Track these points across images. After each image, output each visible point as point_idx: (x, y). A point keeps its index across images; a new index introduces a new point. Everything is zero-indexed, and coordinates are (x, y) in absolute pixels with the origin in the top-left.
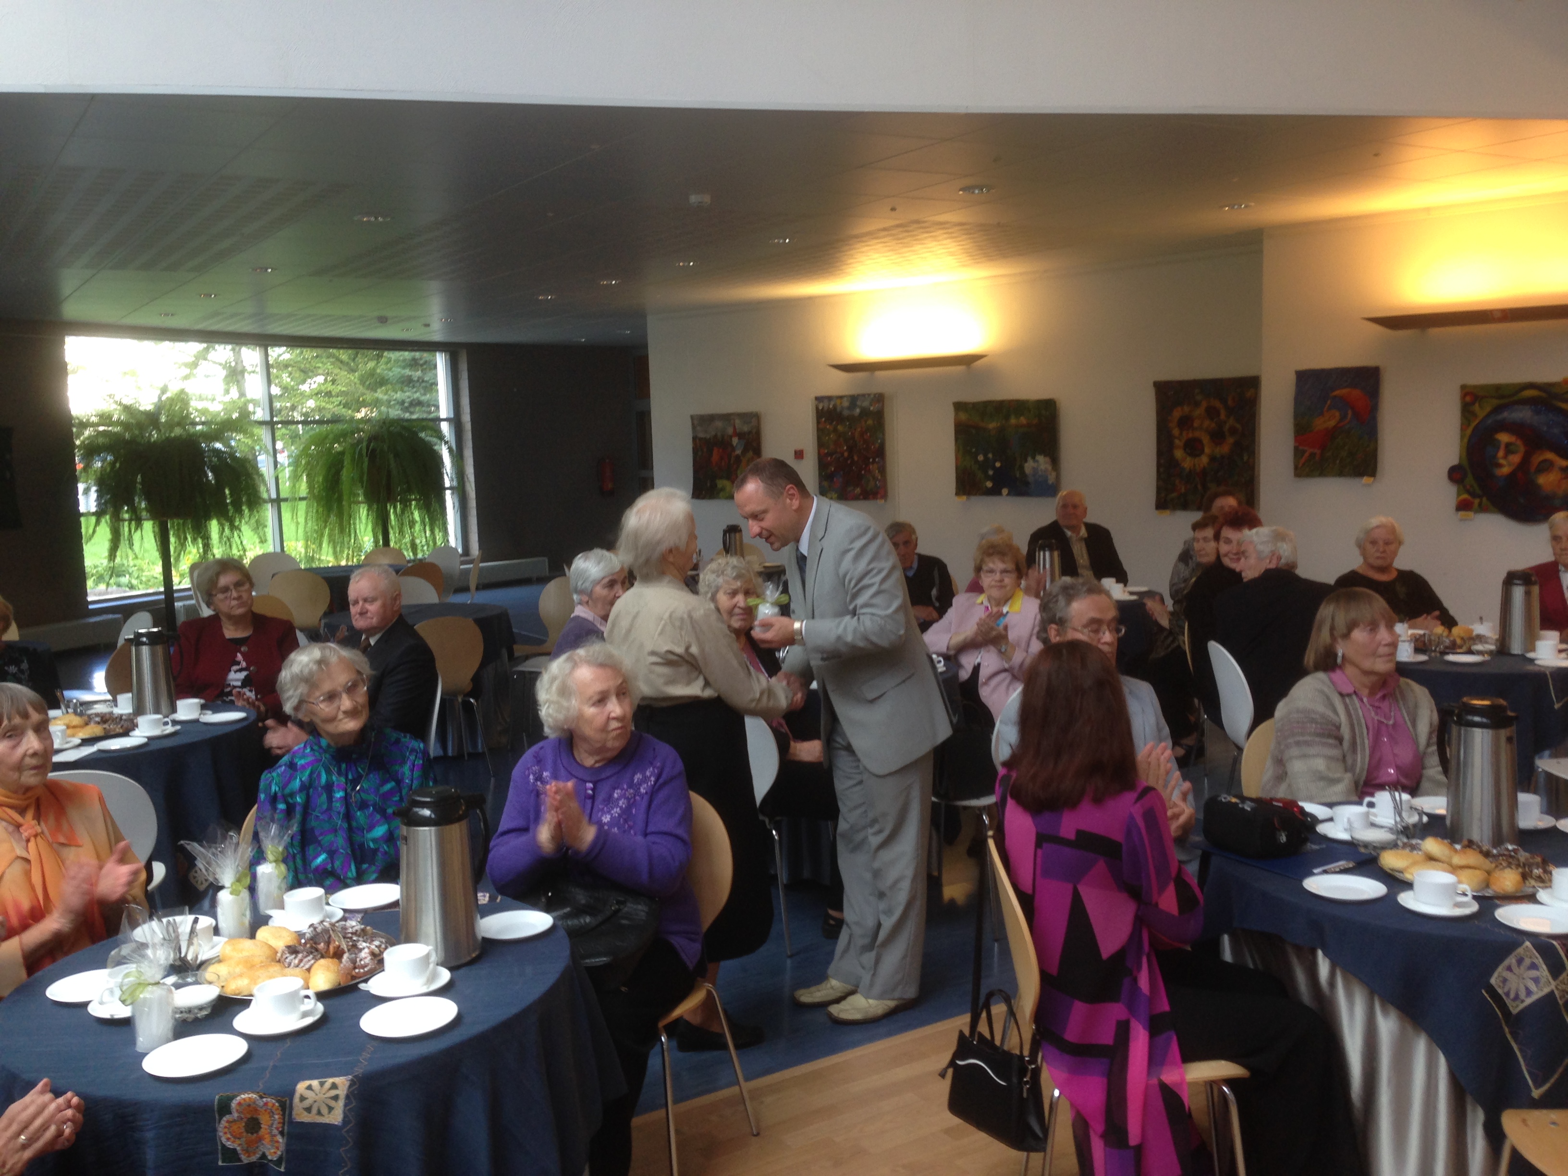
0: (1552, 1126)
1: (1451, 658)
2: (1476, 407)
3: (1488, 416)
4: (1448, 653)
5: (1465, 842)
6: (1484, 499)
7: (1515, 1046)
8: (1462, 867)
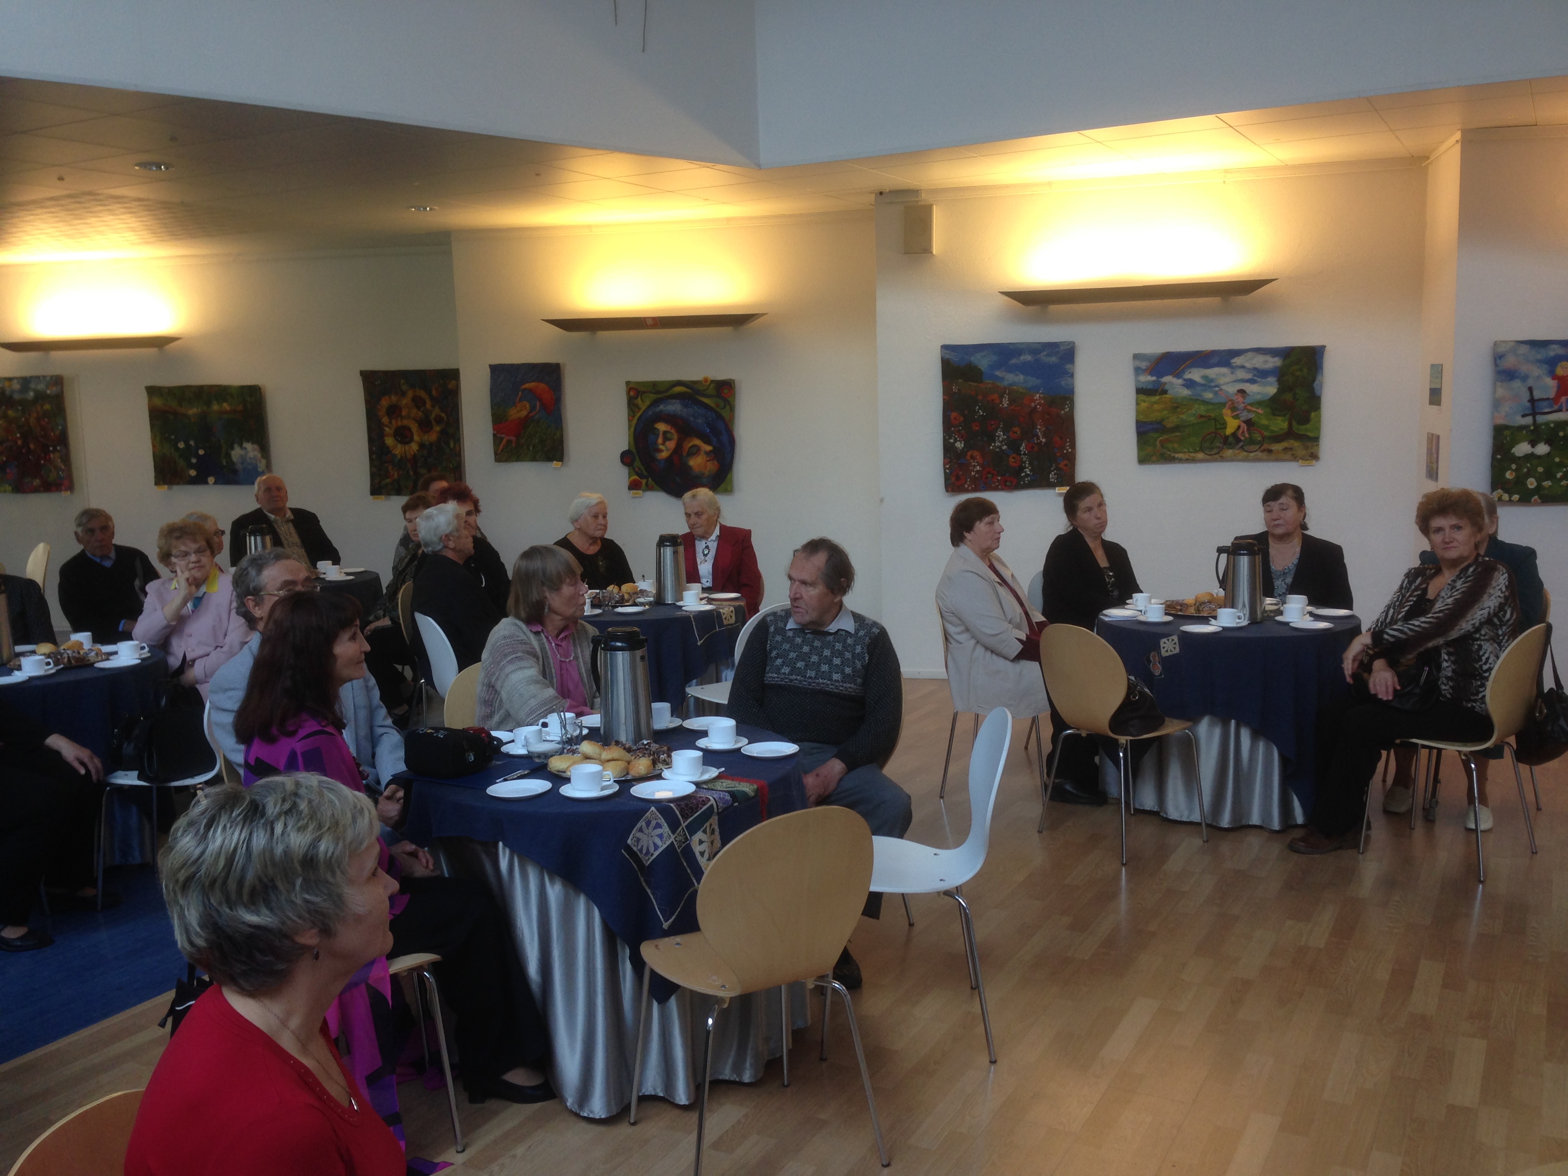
1: (620, 610)
2: (639, 401)
3: (649, 407)
4: (618, 607)
5: (613, 743)
6: (650, 479)
7: (649, 891)
8: (609, 761)
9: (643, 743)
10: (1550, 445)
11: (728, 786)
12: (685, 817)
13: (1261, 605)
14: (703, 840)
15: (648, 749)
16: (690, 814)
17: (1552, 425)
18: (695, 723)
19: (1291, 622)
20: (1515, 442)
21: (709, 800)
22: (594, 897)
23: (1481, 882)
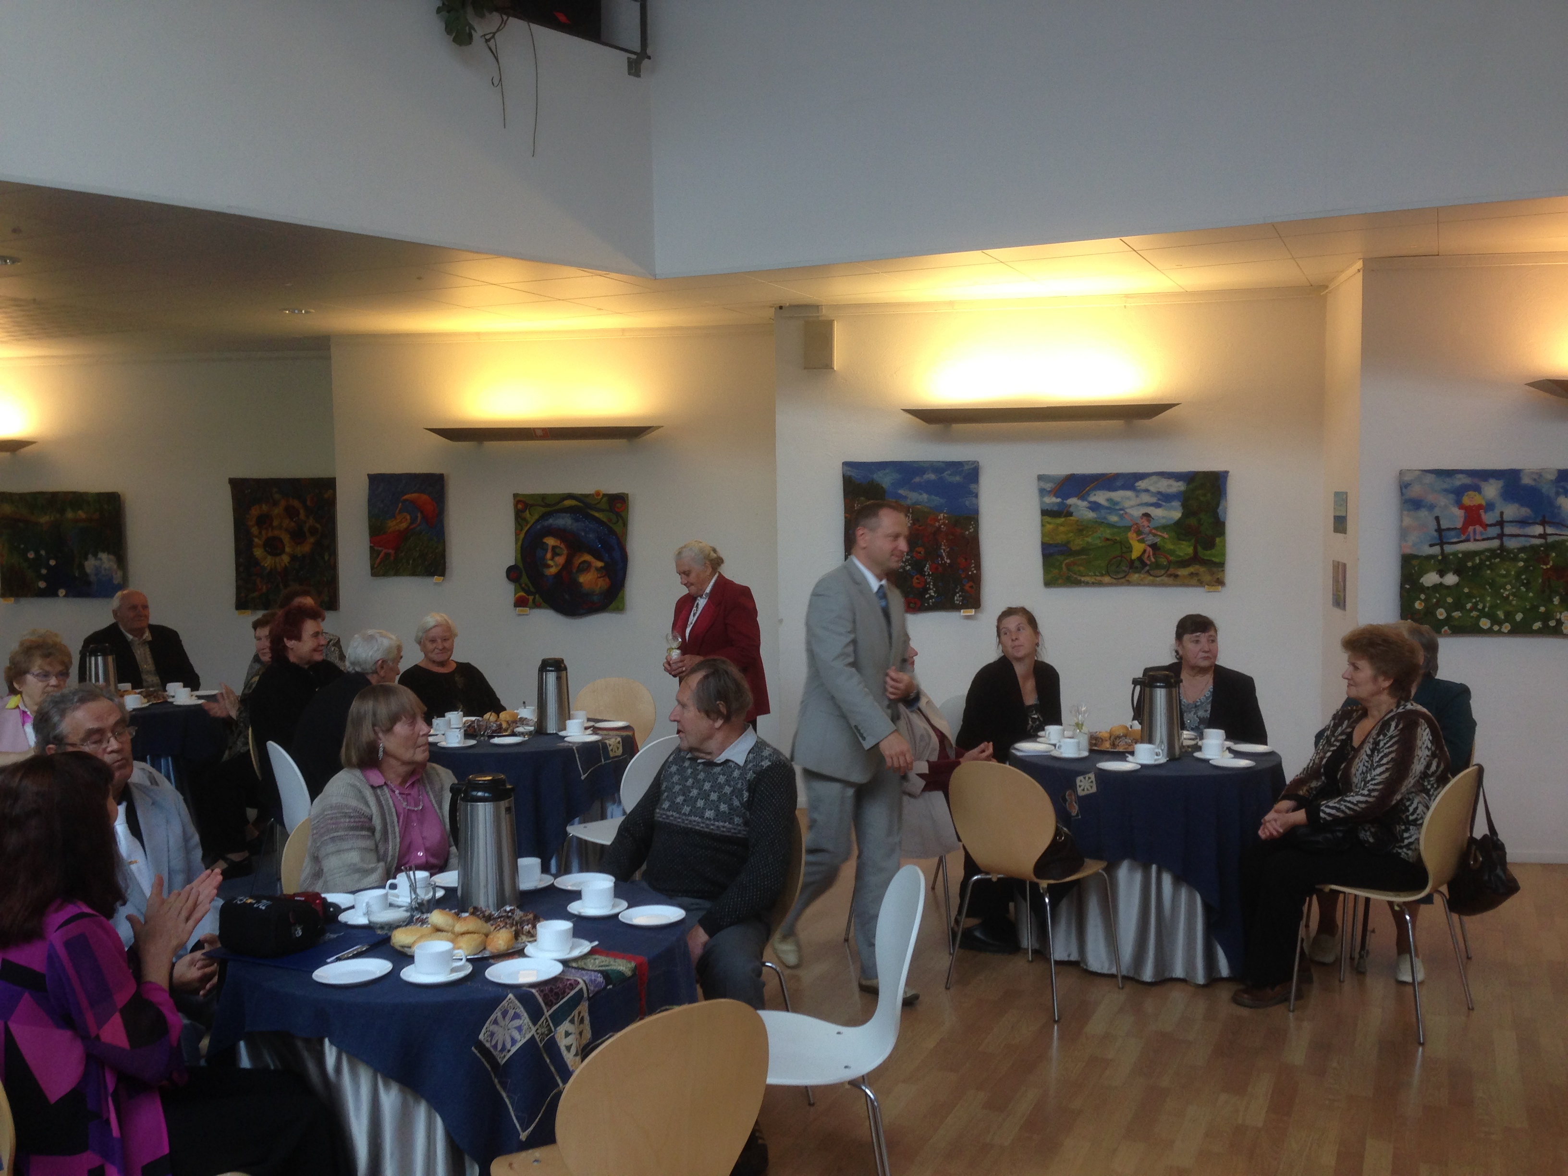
0: (535, 1163)
1: (496, 741)
2: (527, 514)
3: (537, 521)
4: (494, 737)
5: (471, 910)
6: (537, 596)
7: (504, 1095)
8: (463, 934)
9: (505, 911)
10: (1458, 575)
11: (604, 963)
12: (549, 1005)
13: (1179, 739)
14: (570, 1032)
15: (511, 917)
16: (554, 1001)
17: (1460, 555)
18: (568, 882)
19: (1210, 760)
20: (1423, 572)
21: (579, 983)
22: (437, 1104)
23: (1422, 1044)
